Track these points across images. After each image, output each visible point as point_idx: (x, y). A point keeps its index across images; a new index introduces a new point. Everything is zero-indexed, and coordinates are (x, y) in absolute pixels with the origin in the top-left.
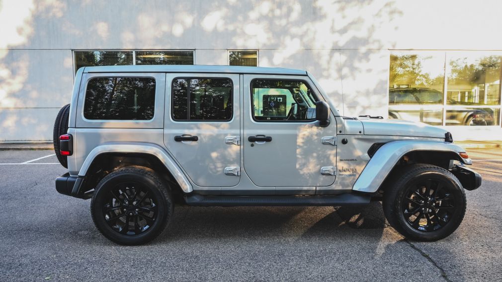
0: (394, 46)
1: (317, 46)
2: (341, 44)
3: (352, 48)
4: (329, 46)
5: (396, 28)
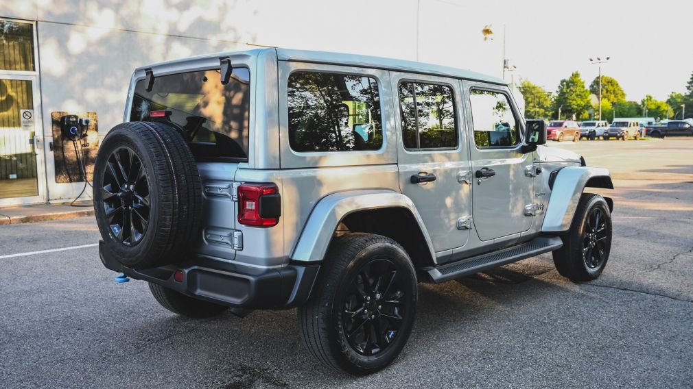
0: (254, 39)
1: (144, 26)
2: (182, 27)
3: (198, 36)
4: (164, 29)
5: (255, 13)
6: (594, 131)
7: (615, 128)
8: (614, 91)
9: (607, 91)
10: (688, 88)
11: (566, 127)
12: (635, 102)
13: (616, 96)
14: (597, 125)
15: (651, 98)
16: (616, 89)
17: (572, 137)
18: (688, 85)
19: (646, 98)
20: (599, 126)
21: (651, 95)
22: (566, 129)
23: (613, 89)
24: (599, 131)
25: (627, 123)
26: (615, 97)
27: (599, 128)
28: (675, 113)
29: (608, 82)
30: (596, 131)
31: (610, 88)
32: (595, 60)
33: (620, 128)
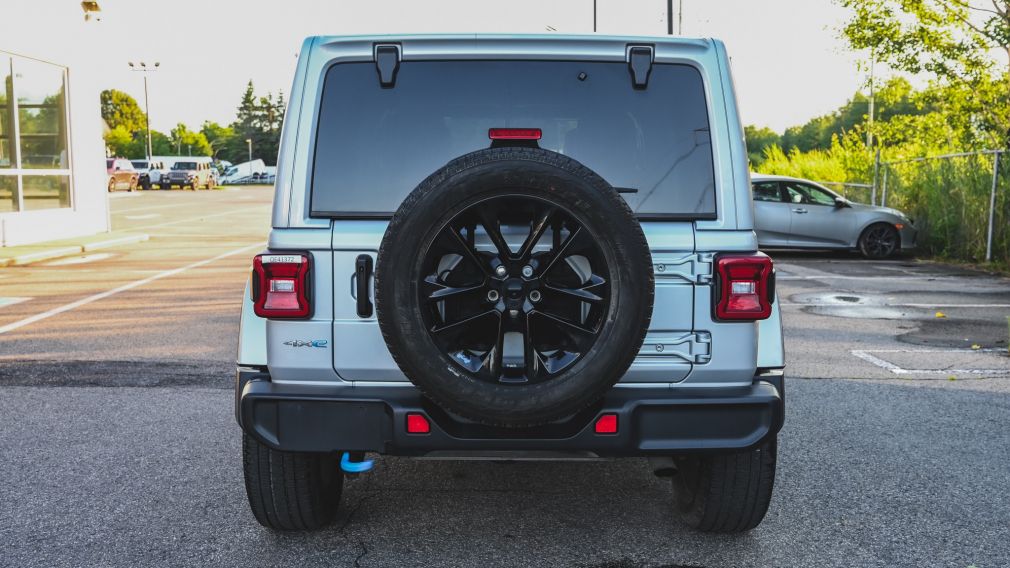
6: (147, 176)
7: (179, 171)
8: (132, 114)
9: (122, 115)
10: (239, 116)
11: (118, 168)
12: (161, 134)
13: (135, 121)
14: (150, 166)
15: (184, 128)
16: (135, 112)
17: (127, 185)
18: (239, 112)
19: (177, 128)
20: (152, 168)
21: (185, 125)
22: (118, 172)
23: (130, 111)
24: (154, 176)
25: (195, 164)
26: (134, 123)
27: (155, 170)
28: (214, 151)
29: (122, 100)
30: (150, 175)
31: (126, 109)
32: (138, 66)
33: (186, 171)
